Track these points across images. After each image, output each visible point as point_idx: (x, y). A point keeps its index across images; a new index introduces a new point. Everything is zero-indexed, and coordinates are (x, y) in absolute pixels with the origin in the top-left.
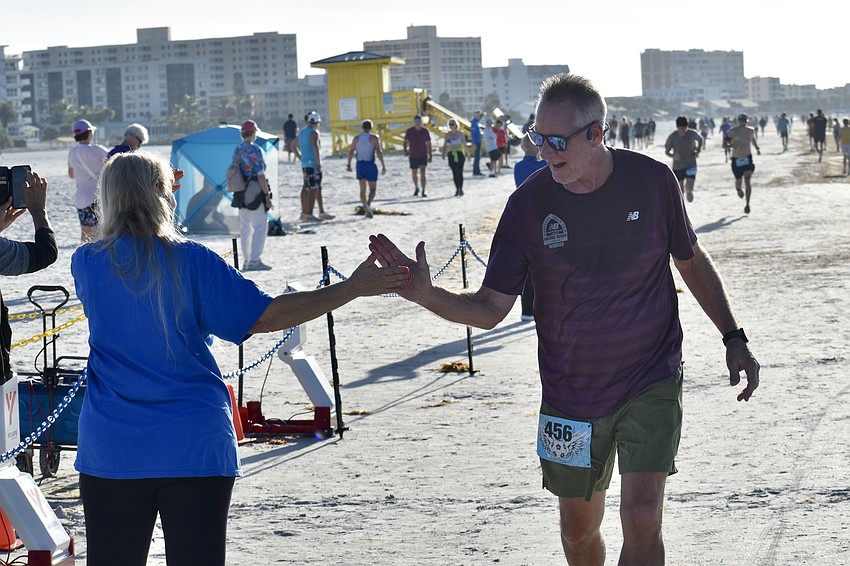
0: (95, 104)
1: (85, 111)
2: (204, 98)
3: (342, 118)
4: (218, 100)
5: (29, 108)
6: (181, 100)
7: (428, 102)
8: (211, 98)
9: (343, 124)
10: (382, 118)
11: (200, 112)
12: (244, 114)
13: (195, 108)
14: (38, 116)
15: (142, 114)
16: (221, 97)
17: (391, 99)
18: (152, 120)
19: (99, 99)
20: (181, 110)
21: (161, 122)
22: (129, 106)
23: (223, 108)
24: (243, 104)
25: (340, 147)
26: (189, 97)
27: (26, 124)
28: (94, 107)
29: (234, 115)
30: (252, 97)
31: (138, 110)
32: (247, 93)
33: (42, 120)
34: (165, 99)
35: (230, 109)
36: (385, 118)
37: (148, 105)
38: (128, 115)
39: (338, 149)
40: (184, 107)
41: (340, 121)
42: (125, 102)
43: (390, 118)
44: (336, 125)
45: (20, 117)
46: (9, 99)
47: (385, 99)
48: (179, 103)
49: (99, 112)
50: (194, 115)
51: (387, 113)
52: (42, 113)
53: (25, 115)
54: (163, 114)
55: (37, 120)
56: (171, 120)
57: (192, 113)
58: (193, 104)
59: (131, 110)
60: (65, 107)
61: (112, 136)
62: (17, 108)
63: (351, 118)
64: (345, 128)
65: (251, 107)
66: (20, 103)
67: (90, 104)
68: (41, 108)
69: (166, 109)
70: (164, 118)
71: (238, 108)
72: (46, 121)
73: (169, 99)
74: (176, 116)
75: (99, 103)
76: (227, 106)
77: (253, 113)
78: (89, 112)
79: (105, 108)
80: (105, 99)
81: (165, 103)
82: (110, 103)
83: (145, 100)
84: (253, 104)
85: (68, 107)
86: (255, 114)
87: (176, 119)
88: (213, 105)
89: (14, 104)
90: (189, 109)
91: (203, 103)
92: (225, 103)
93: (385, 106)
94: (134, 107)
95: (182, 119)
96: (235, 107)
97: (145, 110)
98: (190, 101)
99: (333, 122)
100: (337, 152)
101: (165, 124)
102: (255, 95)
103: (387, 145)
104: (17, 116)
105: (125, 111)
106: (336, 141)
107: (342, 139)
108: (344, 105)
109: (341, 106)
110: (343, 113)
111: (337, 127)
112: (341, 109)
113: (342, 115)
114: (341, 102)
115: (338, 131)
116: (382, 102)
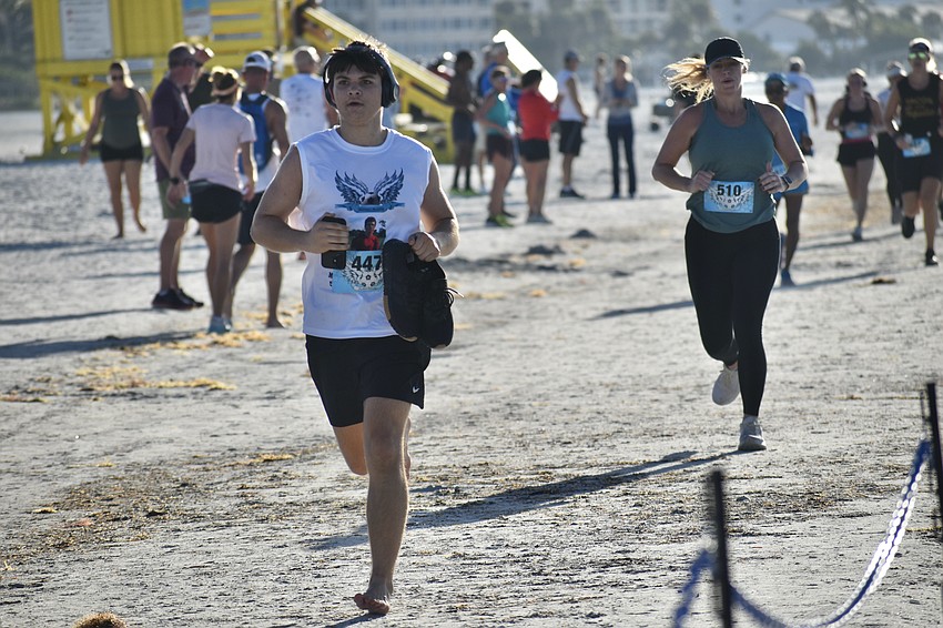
3: (70, 50)
7: (310, 12)
9: (72, 70)
25: (68, 130)
39: (60, 137)
41: (63, 60)
44: (54, 69)
64: (81, 81)
93: (188, 21)
99: (44, 61)
100: (57, 145)
106: (55, 116)
107: (72, 108)
108: (74, 16)
109: (65, 17)
110: (71, 39)
111: (57, 78)
112: (66, 26)
113: (68, 44)
114: (65, 9)
115: (59, 86)
116: (180, 8)
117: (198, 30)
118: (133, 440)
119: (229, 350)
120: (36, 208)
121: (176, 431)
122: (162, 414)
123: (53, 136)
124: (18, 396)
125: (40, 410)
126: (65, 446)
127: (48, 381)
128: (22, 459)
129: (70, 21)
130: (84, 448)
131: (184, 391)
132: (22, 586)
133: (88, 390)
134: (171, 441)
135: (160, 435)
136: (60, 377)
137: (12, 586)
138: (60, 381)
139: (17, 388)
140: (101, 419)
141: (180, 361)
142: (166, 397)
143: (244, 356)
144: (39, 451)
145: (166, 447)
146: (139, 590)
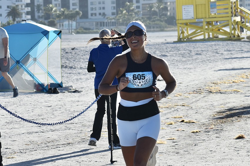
0: (72, 7)
1: (63, 12)
2: (138, 4)
3: (184, 17)
4: (148, 6)
5: (29, 9)
6: (124, 6)
8: (143, 4)
9: (184, 22)
10: (209, 18)
11: (136, 13)
12: (163, 15)
13: (133, 10)
14: (36, 14)
15: (100, 14)
16: (149, 4)
17: (215, 5)
18: (106, 17)
19: (74, 4)
20: (124, 12)
21: (111, 19)
22: (92, 9)
23: (150, 11)
24: (162, 8)
25: (183, 35)
26: (129, 4)
27: (28, 19)
28: (71, 9)
29: (157, 15)
30: (169, 3)
31: (98, 12)
32: (165, 1)
33: (39, 17)
34: (115, 5)
35: (154, 11)
36: (211, 18)
37: (104, 8)
38: (92, 15)
39: (181, 37)
40: (126, 10)
41: (183, 19)
42: (90, 6)
43: (215, 17)
44: (180, 22)
45: (24, 15)
46: (17, 3)
47: (211, 6)
48: (123, 7)
49: (73, 12)
50: (131, 15)
51: (213, 14)
52: (39, 12)
53: (28, 13)
54: (113, 14)
55: (36, 17)
56: (117, 18)
57: (130, 13)
58: (131, 8)
59: (94, 12)
60: (52, 9)
61: (81, 27)
62: (22, 9)
63: (189, 18)
64: (186, 24)
65: (167, 10)
66: (23, 7)
67: (68, 8)
68: (39, 10)
69: (115, 11)
70: (113, 17)
71: (159, 10)
72: (42, 17)
73: (117, 5)
74: (120, 15)
75: (74, 7)
76: (153, 9)
77: (169, 14)
78: (66, 13)
79: (78, 10)
80: (78, 4)
81: (114, 7)
82: (81, 7)
83: (102, 6)
84: (169, 9)
85: (54, 9)
86: (170, 14)
87: (120, 17)
88: (144, 9)
89: (20, 7)
90: (129, 11)
91: (138, 7)
92: (151, 7)
93: (211, 10)
94: (96, 10)
95: (125, 17)
96: (157, 10)
97: (102, 11)
98: (129, 7)
99: (178, 20)
100: (181, 39)
101: (113, 20)
102: (170, 2)
103: (213, 35)
104: (22, 14)
105: (90, 12)
106: (180, 32)
107: (184, 30)
108: (185, 10)
109: (183, 10)
110: (185, 14)
111: (181, 24)
112: (184, 12)
113: (184, 16)
114: (183, 8)
115: (181, 25)
116: (210, 7)
117: (214, 12)
118: (226, 102)
119: (237, 84)
120: (181, 53)
121: (234, 100)
122: (229, 97)
123: (180, 37)
124: (195, 93)
125: (202, 96)
126: (211, 103)
127: (200, 90)
128: (203, 105)
129: (184, 10)
130: (215, 104)
131: (231, 92)
132: (218, 130)
133: (211, 92)
134: (234, 102)
135: (231, 101)
136: (203, 89)
137: (216, 130)
138: (203, 90)
139: (195, 91)
140: (216, 98)
141: (227, 86)
142: (228, 93)
143: (241, 85)
144: (206, 104)
145: (234, 104)
146: (245, 131)
